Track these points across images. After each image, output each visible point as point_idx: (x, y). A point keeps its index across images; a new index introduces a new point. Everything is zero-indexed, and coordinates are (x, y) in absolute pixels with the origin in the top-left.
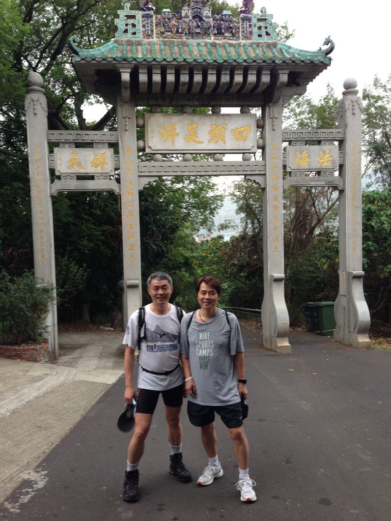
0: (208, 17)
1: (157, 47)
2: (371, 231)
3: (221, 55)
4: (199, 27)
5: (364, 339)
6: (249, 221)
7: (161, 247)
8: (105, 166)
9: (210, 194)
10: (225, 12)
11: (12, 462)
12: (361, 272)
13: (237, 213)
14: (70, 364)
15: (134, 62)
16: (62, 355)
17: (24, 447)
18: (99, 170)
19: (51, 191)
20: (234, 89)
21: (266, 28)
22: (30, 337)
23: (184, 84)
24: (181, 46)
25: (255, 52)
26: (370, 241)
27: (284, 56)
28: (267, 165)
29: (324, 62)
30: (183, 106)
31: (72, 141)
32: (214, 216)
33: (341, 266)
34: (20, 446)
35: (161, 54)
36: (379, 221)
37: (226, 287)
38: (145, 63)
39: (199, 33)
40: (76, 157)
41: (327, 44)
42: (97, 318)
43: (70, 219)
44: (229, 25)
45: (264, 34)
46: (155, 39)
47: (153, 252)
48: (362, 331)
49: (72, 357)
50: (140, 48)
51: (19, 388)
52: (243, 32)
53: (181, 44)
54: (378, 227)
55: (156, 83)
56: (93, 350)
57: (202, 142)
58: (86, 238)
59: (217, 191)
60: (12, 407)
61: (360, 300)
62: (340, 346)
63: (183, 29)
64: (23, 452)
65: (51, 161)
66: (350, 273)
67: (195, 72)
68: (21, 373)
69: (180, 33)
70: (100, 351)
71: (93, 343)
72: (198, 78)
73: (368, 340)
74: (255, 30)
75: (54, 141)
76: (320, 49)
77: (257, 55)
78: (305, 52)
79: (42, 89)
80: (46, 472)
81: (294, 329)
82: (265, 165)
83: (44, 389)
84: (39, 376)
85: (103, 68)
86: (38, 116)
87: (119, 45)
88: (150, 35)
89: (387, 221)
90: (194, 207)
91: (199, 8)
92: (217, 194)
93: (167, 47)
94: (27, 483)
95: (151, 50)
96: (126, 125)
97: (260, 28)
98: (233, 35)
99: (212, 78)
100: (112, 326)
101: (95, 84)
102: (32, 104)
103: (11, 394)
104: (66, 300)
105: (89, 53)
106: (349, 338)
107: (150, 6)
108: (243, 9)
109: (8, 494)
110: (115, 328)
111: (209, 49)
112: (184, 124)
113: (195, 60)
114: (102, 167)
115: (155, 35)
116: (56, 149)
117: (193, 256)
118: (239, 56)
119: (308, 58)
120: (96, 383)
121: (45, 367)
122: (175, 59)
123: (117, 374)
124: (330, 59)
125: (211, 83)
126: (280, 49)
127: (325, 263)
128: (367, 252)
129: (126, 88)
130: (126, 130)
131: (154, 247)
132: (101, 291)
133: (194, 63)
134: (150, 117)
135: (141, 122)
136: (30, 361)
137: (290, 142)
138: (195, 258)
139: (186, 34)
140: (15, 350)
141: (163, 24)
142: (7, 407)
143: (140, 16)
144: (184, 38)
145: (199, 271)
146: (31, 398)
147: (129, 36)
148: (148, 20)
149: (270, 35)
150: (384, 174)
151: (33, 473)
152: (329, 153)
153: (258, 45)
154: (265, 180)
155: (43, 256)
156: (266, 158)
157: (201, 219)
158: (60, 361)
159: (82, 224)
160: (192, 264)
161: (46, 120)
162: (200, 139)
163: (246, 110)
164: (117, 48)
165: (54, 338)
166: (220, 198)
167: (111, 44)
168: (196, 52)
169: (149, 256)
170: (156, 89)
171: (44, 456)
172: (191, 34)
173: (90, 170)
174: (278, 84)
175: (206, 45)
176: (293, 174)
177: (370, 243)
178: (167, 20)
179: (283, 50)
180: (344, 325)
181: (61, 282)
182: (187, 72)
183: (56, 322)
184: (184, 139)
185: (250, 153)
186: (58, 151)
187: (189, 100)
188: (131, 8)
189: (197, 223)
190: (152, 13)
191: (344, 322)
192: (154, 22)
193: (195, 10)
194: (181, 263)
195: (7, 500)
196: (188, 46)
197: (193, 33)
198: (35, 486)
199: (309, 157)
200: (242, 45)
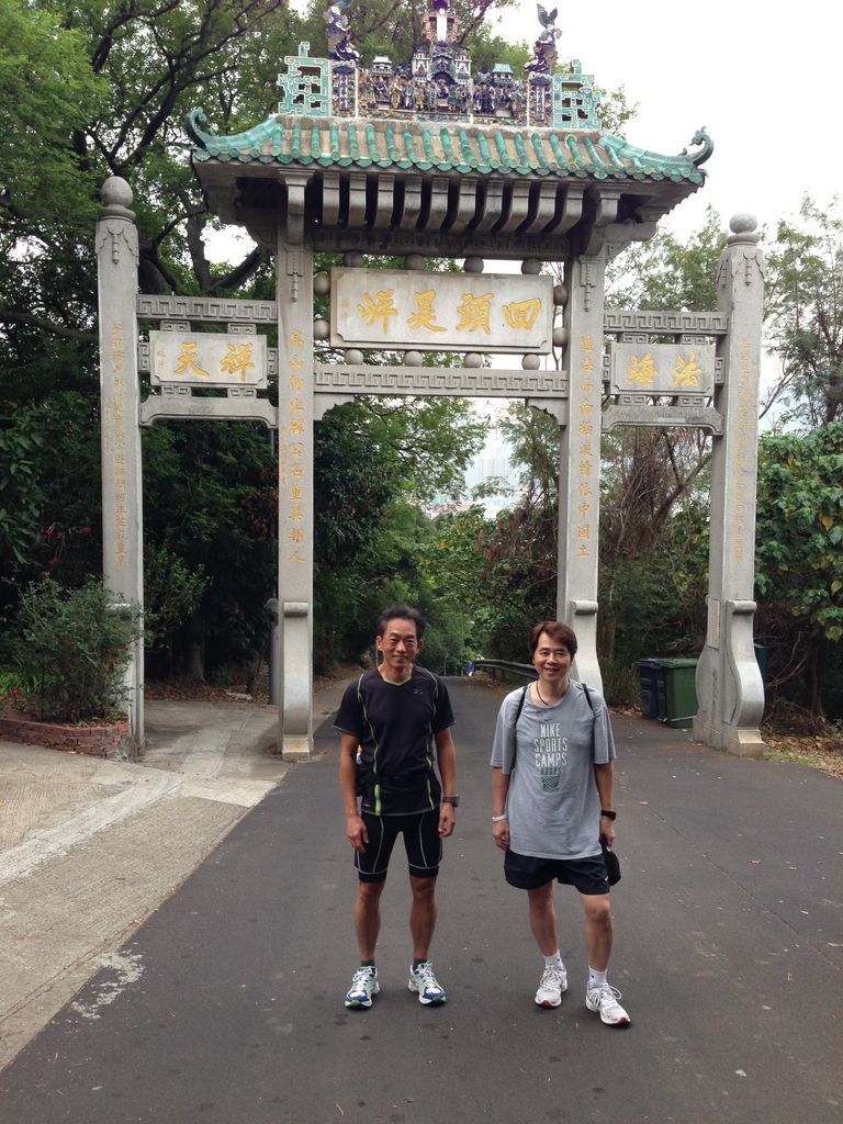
0: (466, 77)
1: (361, 134)
2: (779, 520)
3: (487, 158)
4: (446, 96)
5: (750, 738)
6: (537, 482)
7: (354, 533)
8: (249, 370)
9: (459, 423)
10: (498, 68)
11: (79, 937)
12: (752, 604)
13: (514, 464)
14: (169, 765)
15: (315, 167)
16: (150, 745)
17: (98, 912)
18: (237, 377)
19: (140, 416)
20: (511, 225)
21: (579, 102)
22: (93, 707)
23: (411, 212)
24: (407, 134)
25: (554, 151)
26: (776, 539)
27: (613, 162)
28: (571, 380)
29: (691, 179)
30: (408, 255)
31: (185, 318)
32: (465, 469)
33: (712, 588)
34: (90, 911)
35: (369, 150)
36: (793, 500)
37: (486, 616)
38: (335, 168)
39: (445, 109)
40: (192, 351)
41: (700, 144)
42: (219, 674)
43: (172, 470)
44: (506, 94)
45: (574, 114)
46: (356, 118)
47: (337, 542)
48: (747, 722)
49: (170, 750)
50: (326, 135)
51: (78, 806)
52: (533, 109)
53: (410, 131)
54: (791, 512)
55: (357, 209)
56: (213, 739)
57: (443, 330)
58: (205, 510)
59: (472, 417)
60: (68, 841)
61: (747, 659)
62: (703, 750)
63: (413, 101)
64: (95, 922)
65: (143, 356)
66: (727, 605)
67: (434, 191)
68: (79, 779)
69: (408, 108)
70: (226, 741)
71: (211, 725)
72: (439, 202)
73: (758, 741)
74: (557, 106)
75: (150, 316)
76: (685, 153)
77: (559, 159)
78: (654, 155)
79: (128, 211)
80: (140, 956)
81: (617, 712)
82: (568, 380)
83: (125, 811)
84: (113, 786)
85: (252, 176)
86: (120, 265)
87: (285, 127)
88: (346, 110)
89: (809, 500)
90: (425, 448)
91: (447, 58)
92: (471, 423)
93: (381, 136)
94: (108, 974)
95: (348, 142)
96: (293, 290)
97: (567, 102)
98: (513, 115)
99: (467, 204)
100: (248, 692)
101: (235, 204)
102: (109, 240)
103: (65, 817)
104: (162, 635)
105: (225, 145)
106: (722, 735)
107: (349, 51)
108: (535, 62)
109: (76, 990)
110: (254, 696)
111: (463, 143)
112: (409, 291)
113: (435, 166)
114: (243, 373)
115: (357, 109)
116: (152, 333)
117: (419, 550)
118: (523, 159)
119: (661, 169)
120: (221, 803)
121: (124, 769)
122: (394, 164)
123: (262, 789)
124: (703, 175)
125: (465, 213)
126: (605, 147)
127: (682, 580)
128: (765, 562)
129: (296, 216)
130: (293, 300)
131: (340, 533)
132: (230, 619)
133: (433, 172)
134: (341, 276)
135: (323, 284)
136: (93, 755)
137: (619, 335)
138: (423, 553)
139: (419, 109)
140: (66, 732)
141: (375, 89)
142: (61, 841)
143: (330, 70)
144: (415, 117)
145: (431, 581)
146: (102, 826)
147: (305, 110)
148: (344, 79)
149: (586, 117)
150: (814, 399)
151: (116, 958)
152: (695, 361)
153: (562, 137)
154: (567, 410)
155: (121, 547)
156: (569, 366)
157: (438, 473)
158: (147, 758)
159: (197, 481)
160: (415, 565)
161: (135, 275)
162: (439, 323)
163: (534, 266)
164: (281, 134)
165: (138, 710)
166: (481, 430)
167: (270, 125)
168: (437, 150)
169: (330, 551)
170: (357, 220)
171: (134, 930)
172: (429, 110)
173: (219, 377)
174: (598, 220)
175: (458, 133)
176: (621, 401)
177: (774, 543)
178: (382, 80)
179: (612, 150)
180: (714, 708)
181: (153, 598)
182: (419, 189)
183: (142, 681)
184: (408, 322)
185: (537, 354)
186: (158, 337)
187: (420, 244)
188: (312, 54)
189: (429, 482)
190: (352, 64)
191: (714, 703)
192: (357, 84)
193: (440, 61)
194: (392, 564)
195: (76, 998)
196: (422, 134)
197: (432, 109)
198: (122, 978)
199: (656, 367)
200: (530, 135)
